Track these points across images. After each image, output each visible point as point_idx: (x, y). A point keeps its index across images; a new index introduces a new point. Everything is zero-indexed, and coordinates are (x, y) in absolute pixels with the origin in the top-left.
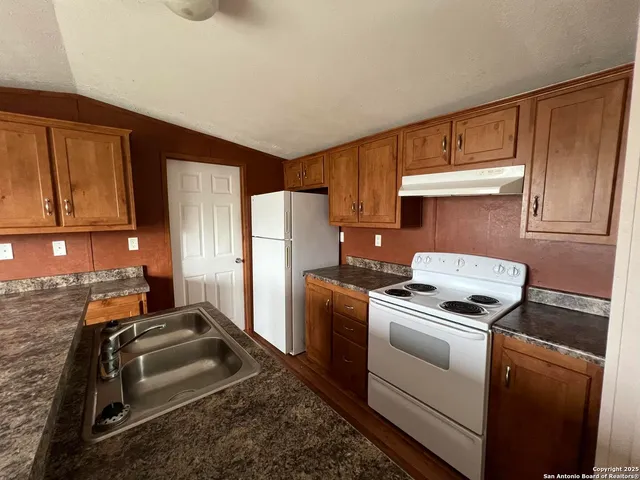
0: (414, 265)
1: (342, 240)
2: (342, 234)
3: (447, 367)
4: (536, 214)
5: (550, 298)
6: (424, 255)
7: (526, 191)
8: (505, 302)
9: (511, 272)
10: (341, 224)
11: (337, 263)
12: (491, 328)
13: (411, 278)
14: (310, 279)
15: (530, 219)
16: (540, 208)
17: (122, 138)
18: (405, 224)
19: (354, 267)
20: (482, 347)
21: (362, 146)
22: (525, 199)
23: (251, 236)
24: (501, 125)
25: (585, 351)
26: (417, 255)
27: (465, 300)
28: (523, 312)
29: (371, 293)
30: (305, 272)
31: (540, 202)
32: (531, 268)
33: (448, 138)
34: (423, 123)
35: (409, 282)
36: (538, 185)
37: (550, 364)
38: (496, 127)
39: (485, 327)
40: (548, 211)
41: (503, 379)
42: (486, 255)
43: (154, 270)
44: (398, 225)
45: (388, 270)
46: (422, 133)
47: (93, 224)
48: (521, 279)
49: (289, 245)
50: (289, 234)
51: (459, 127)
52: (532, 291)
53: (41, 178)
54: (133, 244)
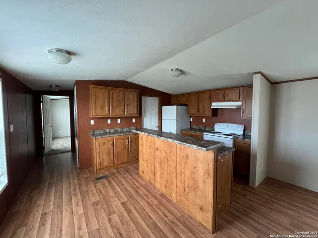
0: (215, 127)
1: (191, 121)
2: (191, 118)
4: (244, 113)
6: (218, 124)
7: (242, 108)
9: (240, 127)
10: (191, 116)
11: (189, 127)
14: (183, 132)
16: (245, 111)
17: (137, 92)
18: (213, 115)
19: (195, 128)
23: (162, 119)
26: (216, 124)
28: (243, 136)
29: (204, 133)
30: (182, 130)
32: (245, 126)
33: (224, 94)
35: (214, 131)
36: (244, 107)
38: (235, 93)
39: (233, 138)
43: (138, 128)
44: (211, 115)
45: (207, 129)
46: (217, 92)
47: (131, 114)
48: (243, 129)
49: (177, 121)
50: (177, 118)
51: (227, 92)
52: (246, 132)
53: (122, 103)
54: (134, 120)
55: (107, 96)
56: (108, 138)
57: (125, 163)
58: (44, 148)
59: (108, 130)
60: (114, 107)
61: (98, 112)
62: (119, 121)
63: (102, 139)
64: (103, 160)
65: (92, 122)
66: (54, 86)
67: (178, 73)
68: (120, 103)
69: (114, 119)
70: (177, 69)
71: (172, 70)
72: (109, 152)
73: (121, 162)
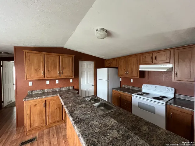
0: (142, 88)
1: (121, 80)
2: (121, 79)
3: (155, 113)
4: (176, 76)
5: (182, 97)
6: (145, 85)
7: (173, 70)
8: (169, 98)
9: (170, 90)
10: (121, 76)
11: (119, 86)
12: (166, 103)
13: (142, 91)
14: (114, 91)
15: (175, 77)
16: (177, 74)
17: (73, 57)
18: (140, 77)
19: (125, 88)
20: (164, 108)
21: (128, 57)
22: (173, 72)
23: (97, 79)
24: (166, 55)
25: (190, 109)
26: (143, 85)
27: (158, 97)
28: (175, 100)
29: (133, 94)
30: (112, 89)
31: (177, 73)
32: (176, 89)
33: (152, 57)
34: (145, 53)
35: (141, 92)
36: (176, 69)
37: (182, 112)
38: (165, 55)
39: (165, 103)
40: (179, 75)
41: (170, 116)
42: (163, 85)
43: (75, 87)
44: (138, 77)
45: (135, 89)
46: (145, 55)
47: (66, 76)
48: (173, 92)
49: (108, 81)
50: (108, 79)
51: (155, 55)
52: (177, 95)
53: (58, 66)
54: (71, 81)
55: (42, 60)
56: (39, 100)
57: (59, 121)
58: (3, 102)
59: (46, 90)
60: (50, 69)
61: (32, 75)
62: (57, 82)
63: (33, 101)
64: (34, 121)
65: (31, 84)
66: (2, 53)
67: (103, 33)
68: (55, 67)
69: (52, 80)
70: (102, 29)
71: (97, 30)
72: (41, 113)
73: (54, 121)
